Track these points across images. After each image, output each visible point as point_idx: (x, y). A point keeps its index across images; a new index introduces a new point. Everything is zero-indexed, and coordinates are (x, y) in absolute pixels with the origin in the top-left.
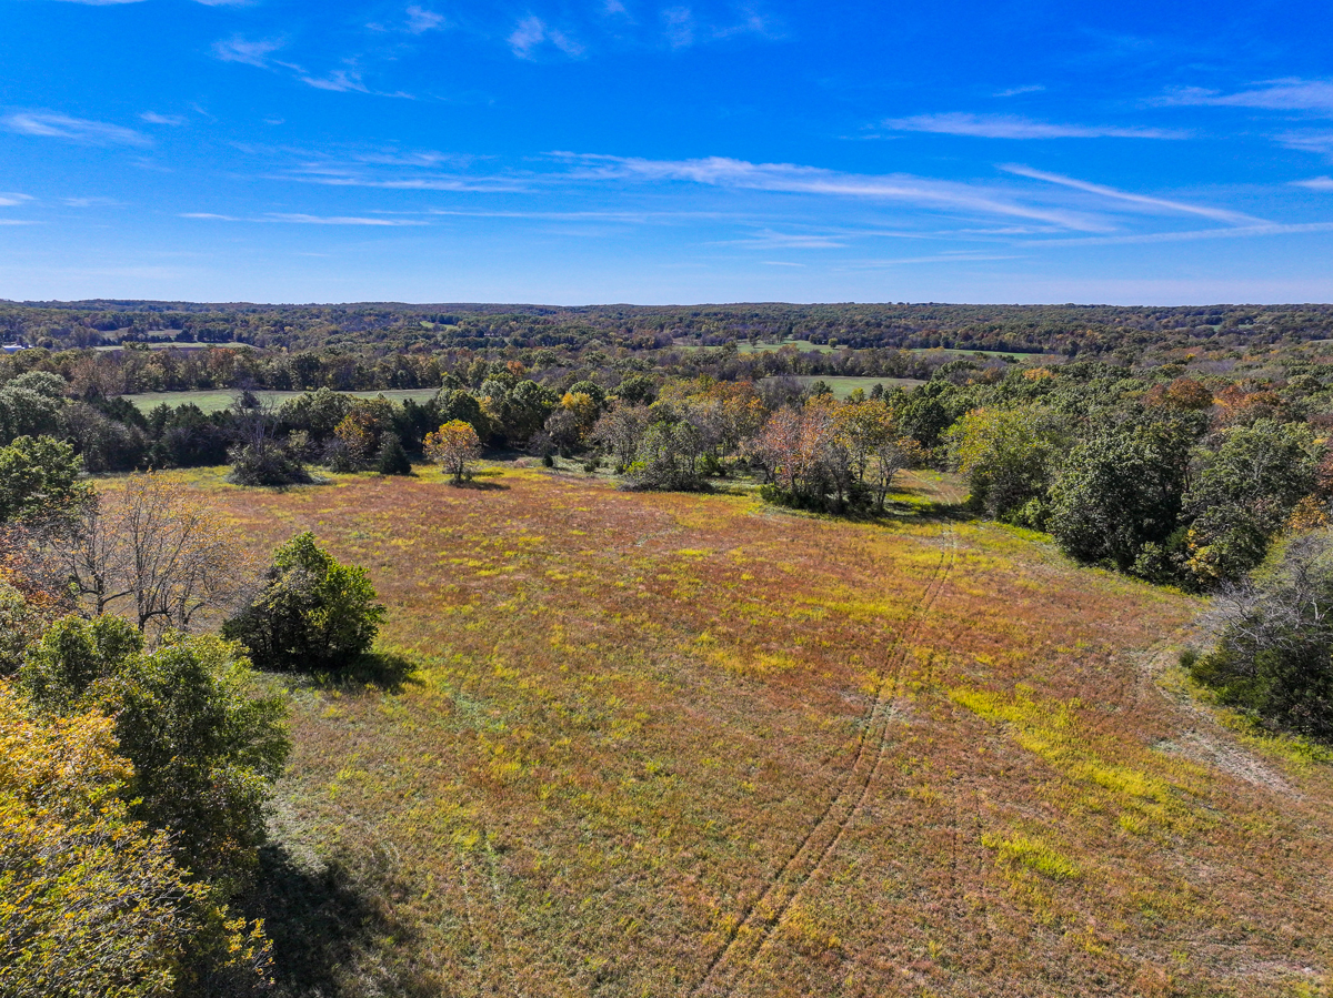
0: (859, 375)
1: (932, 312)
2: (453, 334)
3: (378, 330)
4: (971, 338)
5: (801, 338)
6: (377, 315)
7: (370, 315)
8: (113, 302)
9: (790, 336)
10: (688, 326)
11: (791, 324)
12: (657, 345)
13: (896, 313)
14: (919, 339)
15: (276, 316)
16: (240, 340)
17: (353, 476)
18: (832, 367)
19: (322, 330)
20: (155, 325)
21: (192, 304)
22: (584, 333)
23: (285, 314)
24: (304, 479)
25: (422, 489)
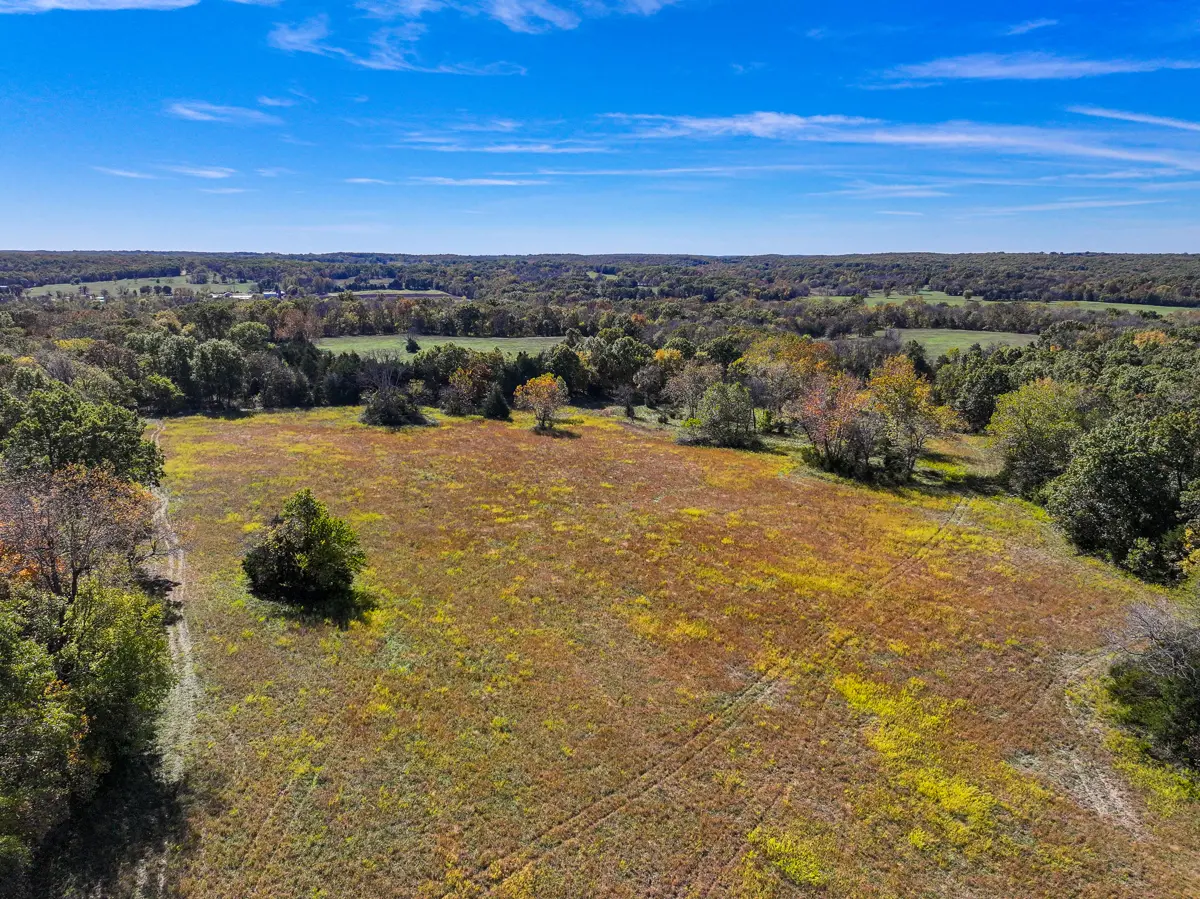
0: (980, 329)
1: (1086, 262)
2: (611, 283)
3: (549, 280)
4: (1119, 290)
5: (937, 289)
6: (551, 266)
7: (546, 266)
8: (351, 255)
9: (926, 287)
10: (827, 277)
11: (929, 275)
12: (793, 295)
13: (1045, 264)
14: (1061, 291)
15: (470, 267)
16: (438, 288)
17: (460, 419)
18: (952, 321)
19: (505, 278)
20: (375, 275)
21: (410, 256)
22: (725, 284)
23: (478, 265)
24: (418, 420)
25: (507, 435)
